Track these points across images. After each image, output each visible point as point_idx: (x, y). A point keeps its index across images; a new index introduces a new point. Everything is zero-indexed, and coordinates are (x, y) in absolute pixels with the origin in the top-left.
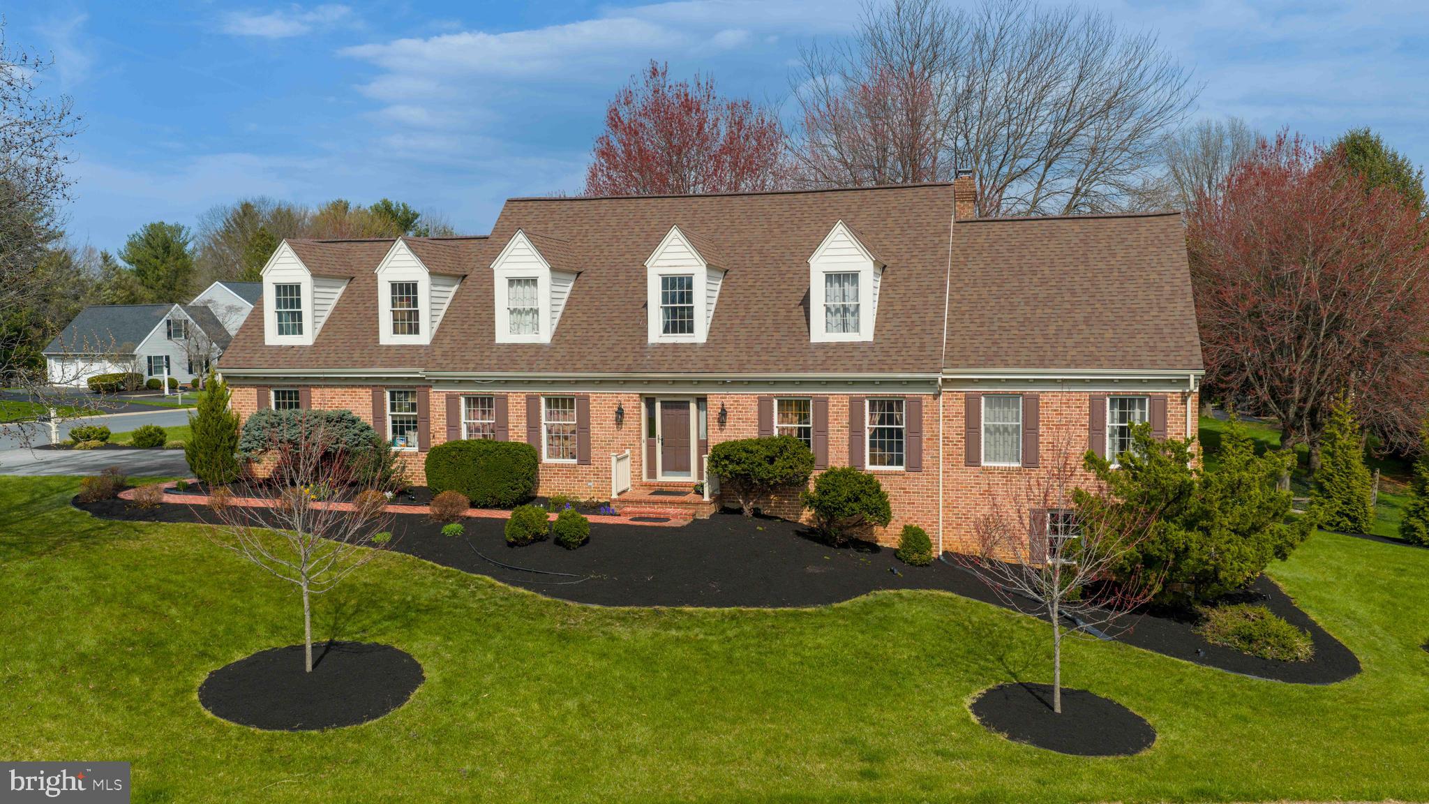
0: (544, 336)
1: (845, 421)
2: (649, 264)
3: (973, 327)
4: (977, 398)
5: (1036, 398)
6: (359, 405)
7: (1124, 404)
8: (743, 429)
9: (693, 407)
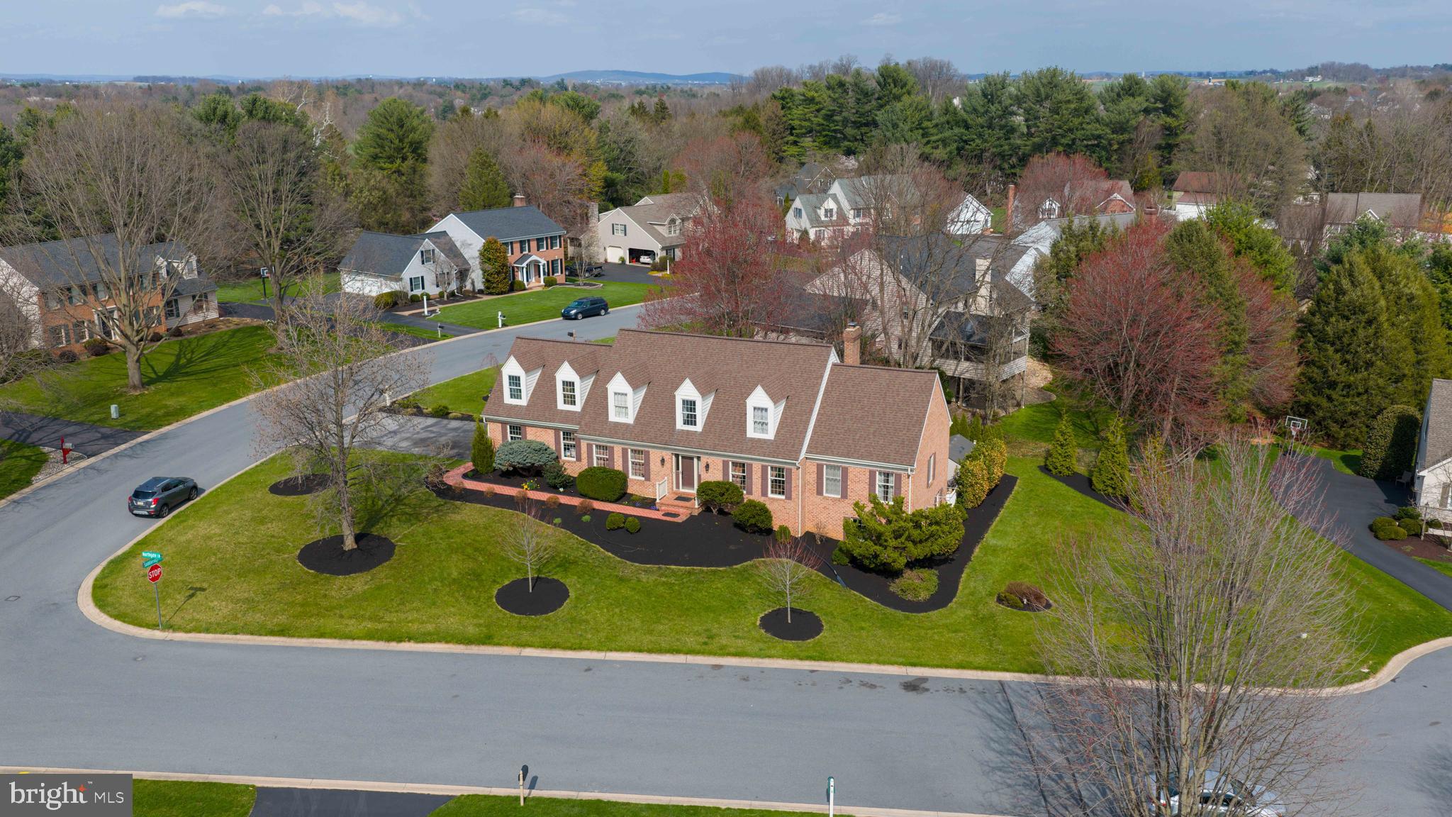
0: (630, 420)
1: (760, 474)
2: (676, 393)
3: (824, 431)
4: (822, 465)
5: (847, 468)
6: (547, 438)
7: (887, 475)
8: (715, 475)
9: (695, 460)
